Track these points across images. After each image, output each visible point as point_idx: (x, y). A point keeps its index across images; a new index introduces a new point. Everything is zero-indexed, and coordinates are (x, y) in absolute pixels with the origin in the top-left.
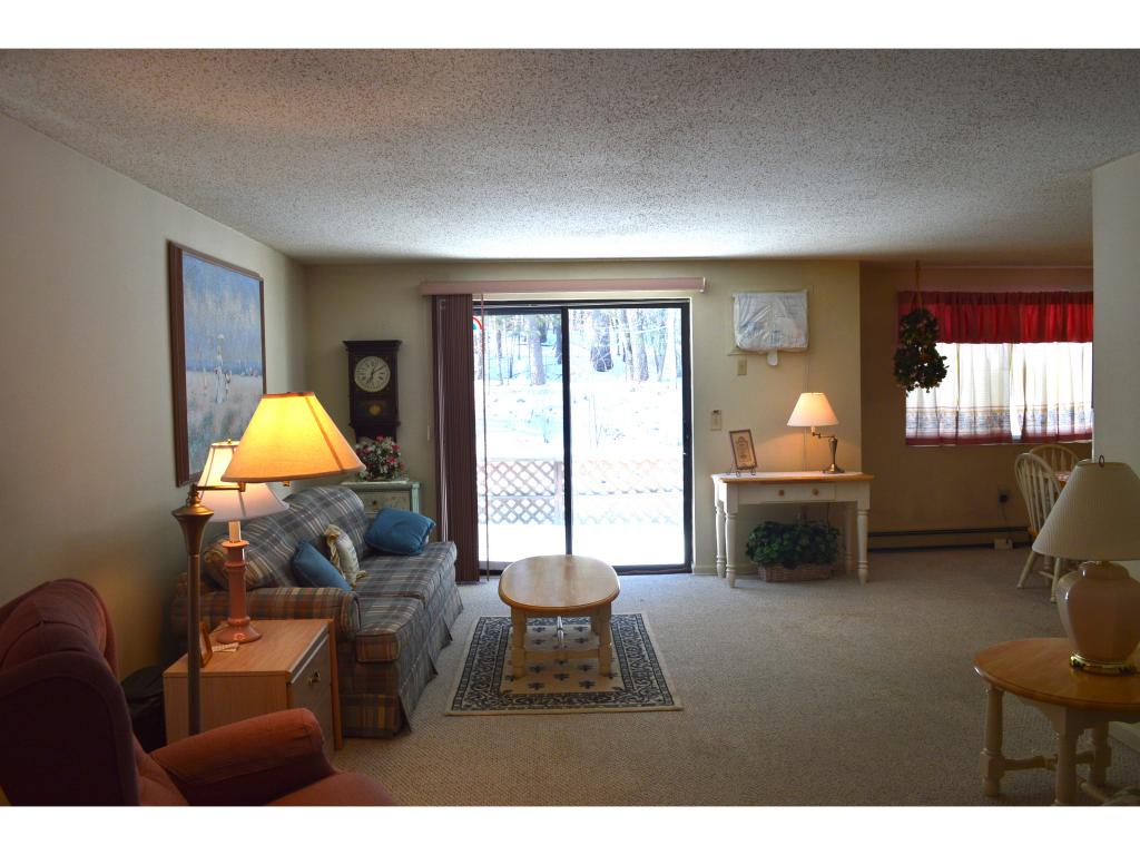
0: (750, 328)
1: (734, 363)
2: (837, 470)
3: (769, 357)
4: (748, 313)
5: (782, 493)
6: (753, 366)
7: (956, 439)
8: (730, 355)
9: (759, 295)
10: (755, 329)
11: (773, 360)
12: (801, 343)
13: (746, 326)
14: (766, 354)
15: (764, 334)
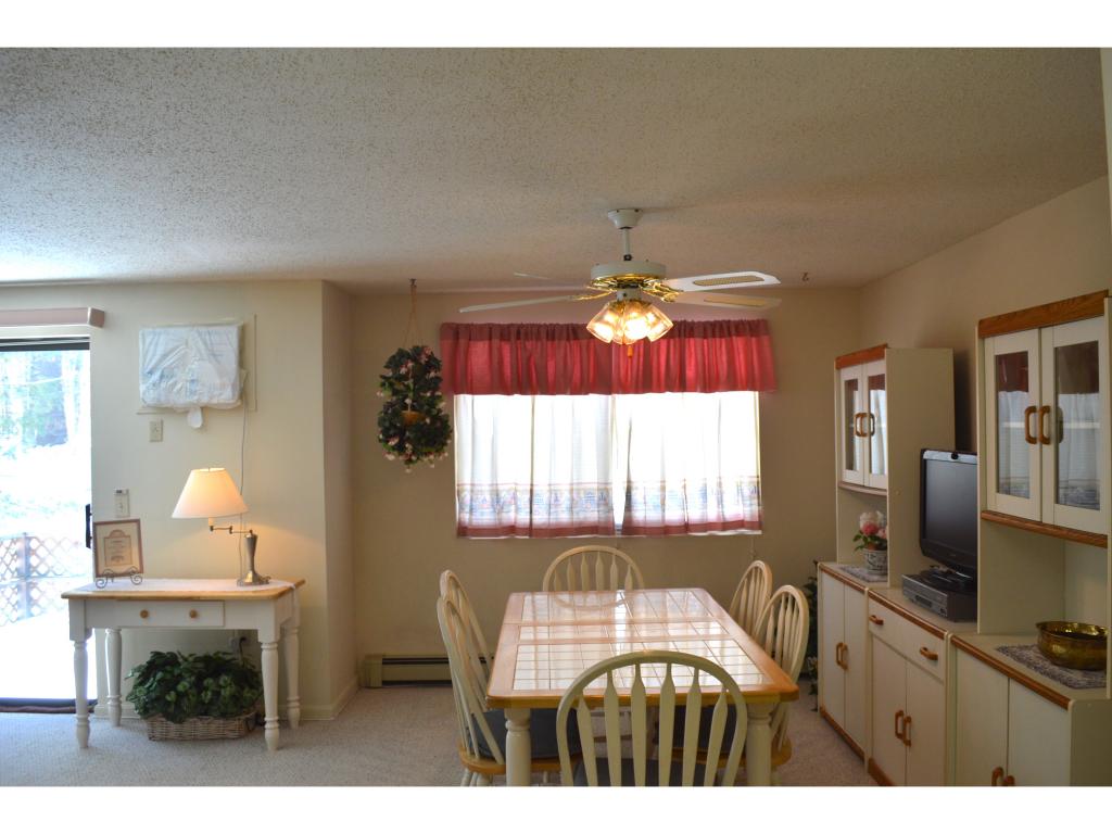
0: (156, 376)
1: (145, 423)
2: (258, 580)
3: (189, 416)
4: (154, 355)
5: (145, 614)
6: (171, 425)
7: (531, 530)
8: (139, 414)
9: (172, 330)
10: (162, 377)
11: (196, 420)
12: (227, 396)
13: (151, 373)
14: (185, 412)
15: (175, 383)
